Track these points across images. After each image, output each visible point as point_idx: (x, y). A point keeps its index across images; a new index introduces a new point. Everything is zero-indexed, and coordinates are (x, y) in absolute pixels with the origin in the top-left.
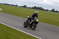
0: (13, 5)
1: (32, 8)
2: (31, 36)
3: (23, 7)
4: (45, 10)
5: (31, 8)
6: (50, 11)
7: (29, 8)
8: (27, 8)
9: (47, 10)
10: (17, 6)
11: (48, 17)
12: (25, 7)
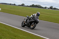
0: (11, 4)
4: (43, 8)
5: (29, 6)
7: (27, 6)
8: (25, 6)
9: (45, 8)
10: (15, 5)
12: (23, 6)
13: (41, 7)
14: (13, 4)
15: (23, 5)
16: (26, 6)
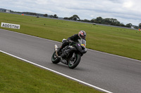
0: (46, 15)
1: (92, 21)
2: (91, 88)
3: (70, 19)
4: (123, 26)
6: (136, 27)
7: (86, 21)
8: (80, 20)
9: (129, 26)
10: (55, 16)
11: (131, 41)
13: (118, 24)
14: (51, 16)
15: (75, 18)
16: (83, 21)
